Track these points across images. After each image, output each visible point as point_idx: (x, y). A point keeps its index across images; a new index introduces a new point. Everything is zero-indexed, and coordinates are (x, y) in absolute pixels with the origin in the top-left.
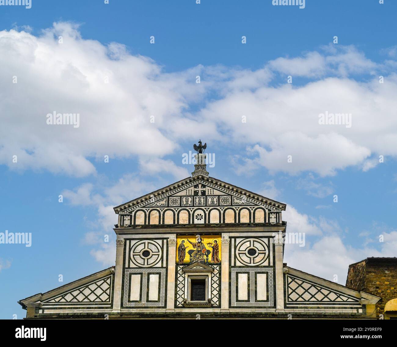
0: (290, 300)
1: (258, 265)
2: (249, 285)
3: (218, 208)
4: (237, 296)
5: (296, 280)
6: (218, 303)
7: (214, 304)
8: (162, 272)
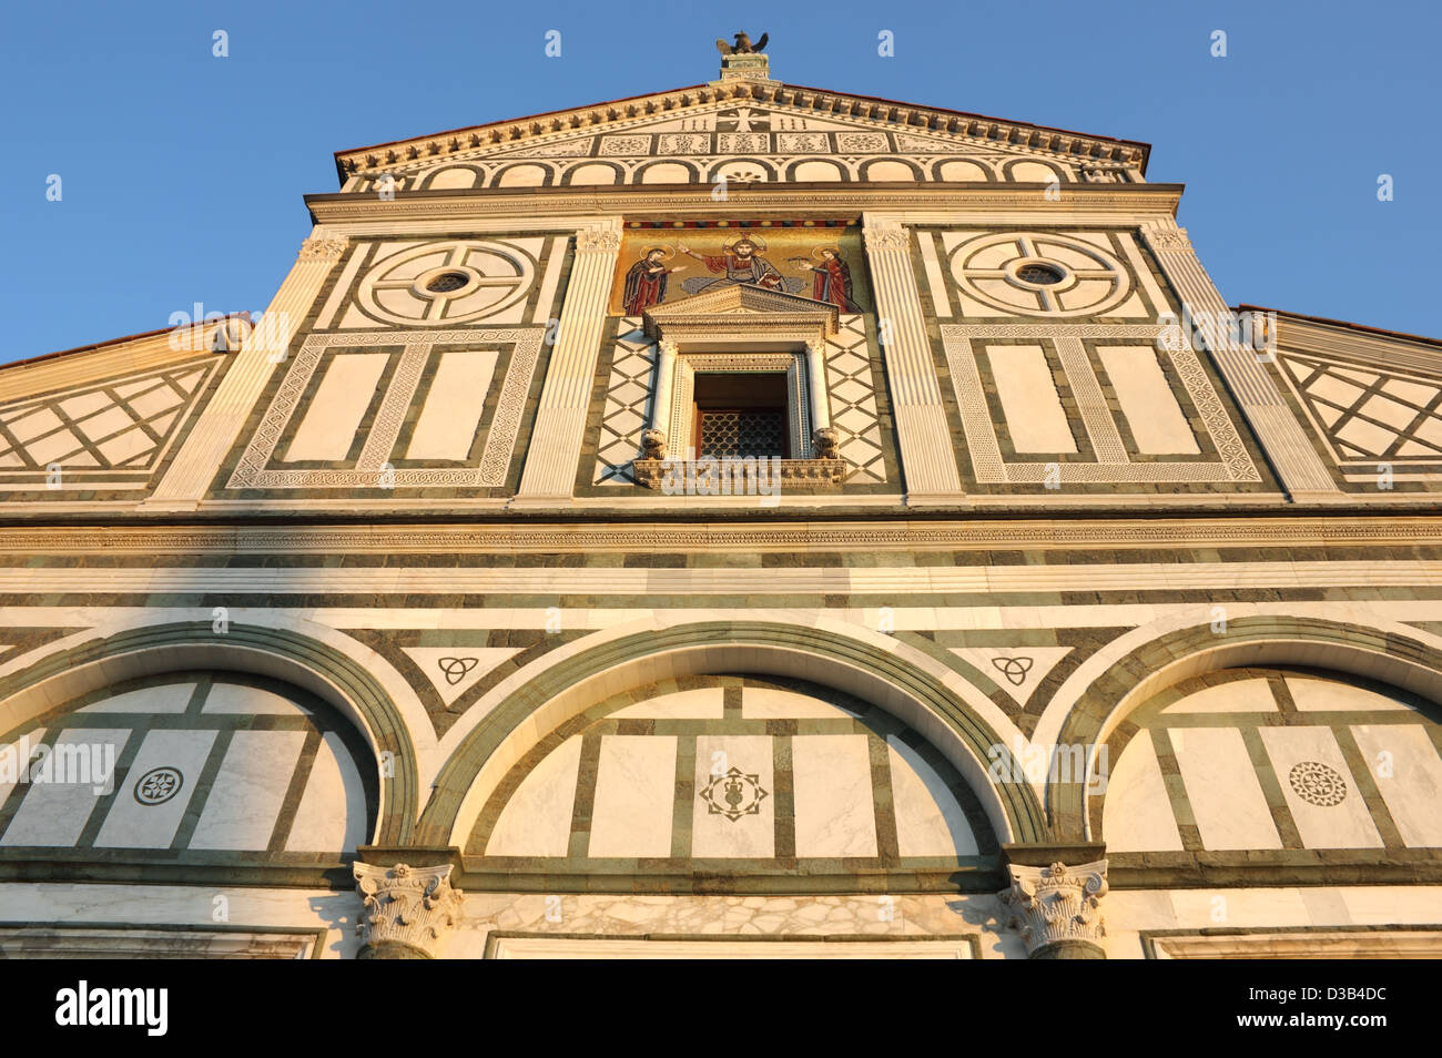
0: (1348, 452)
1: (1093, 315)
2: (1064, 392)
3: (835, 158)
4: (1003, 435)
5: (1331, 369)
6: (880, 468)
7: (856, 472)
8: (516, 341)
